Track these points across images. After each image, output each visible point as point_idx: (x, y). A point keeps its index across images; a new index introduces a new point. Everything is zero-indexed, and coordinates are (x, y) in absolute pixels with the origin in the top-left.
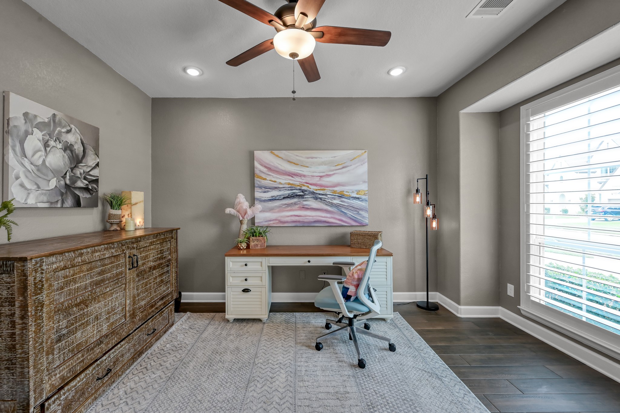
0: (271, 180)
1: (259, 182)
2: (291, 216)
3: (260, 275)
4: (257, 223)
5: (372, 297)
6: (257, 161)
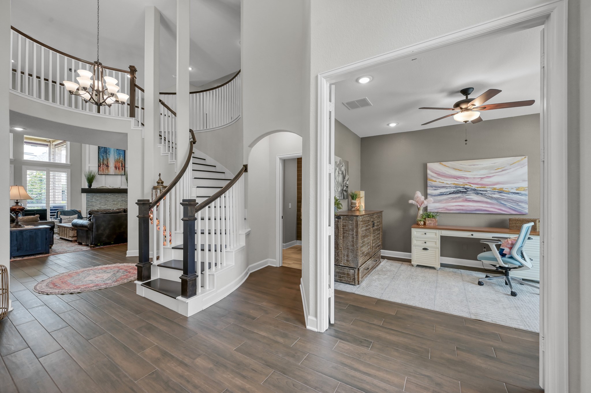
0: (439, 182)
1: (431, 183)
2: (456, 206)
3: (435, 241)
4: (429, 210)
5: (524, 258)
6: (429, 170)
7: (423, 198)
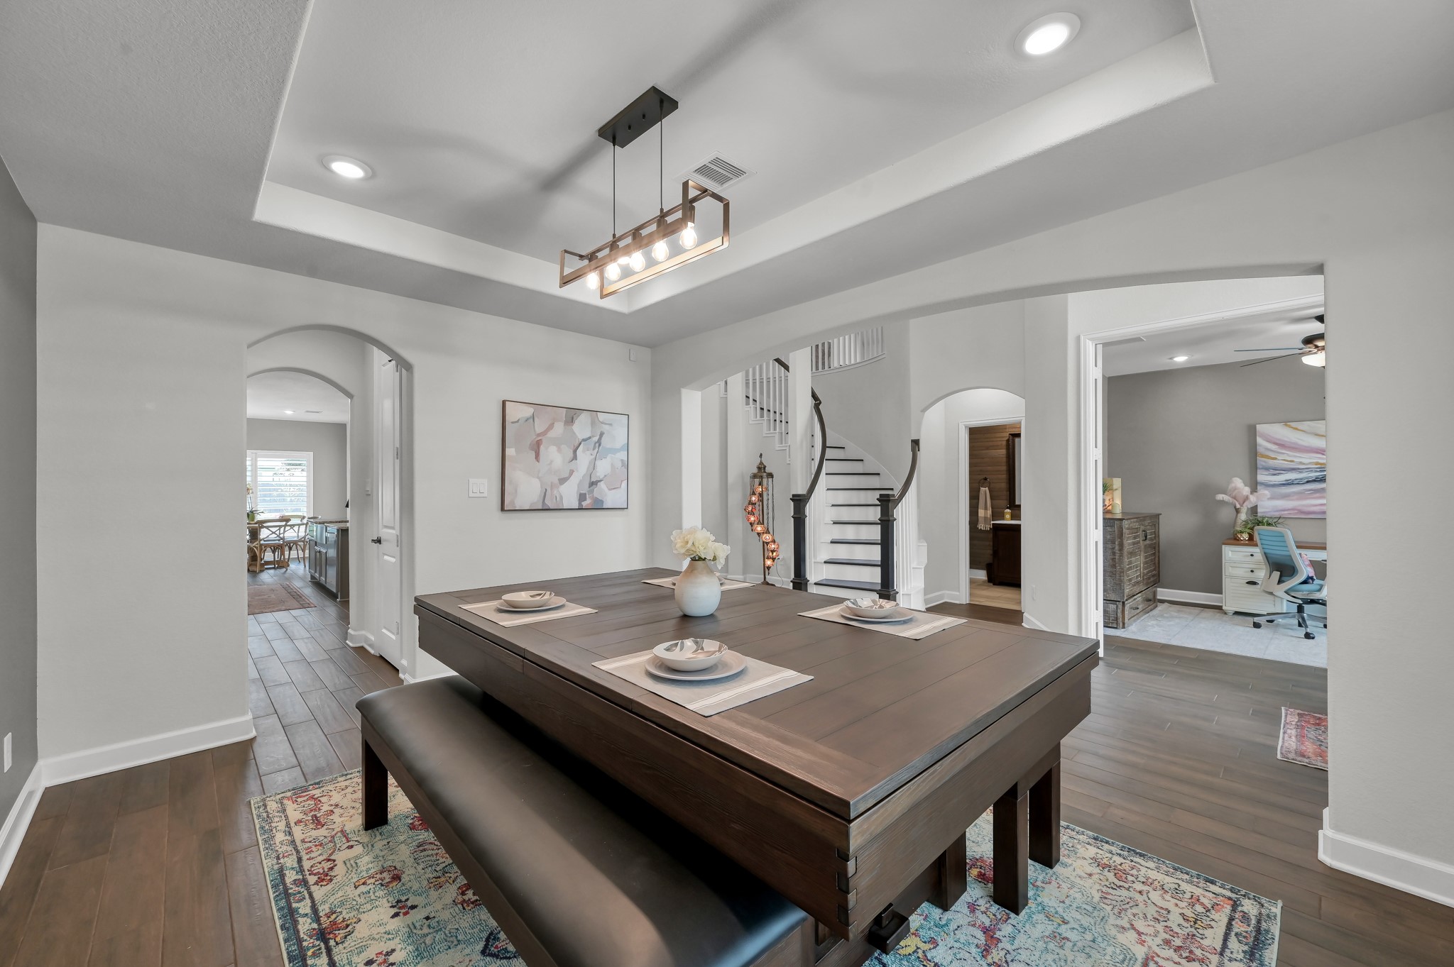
0: (1284, 460)
1: (1265, 462)
4: (1262, 512)
6: (1260, 436)
7: (1247, 490)
